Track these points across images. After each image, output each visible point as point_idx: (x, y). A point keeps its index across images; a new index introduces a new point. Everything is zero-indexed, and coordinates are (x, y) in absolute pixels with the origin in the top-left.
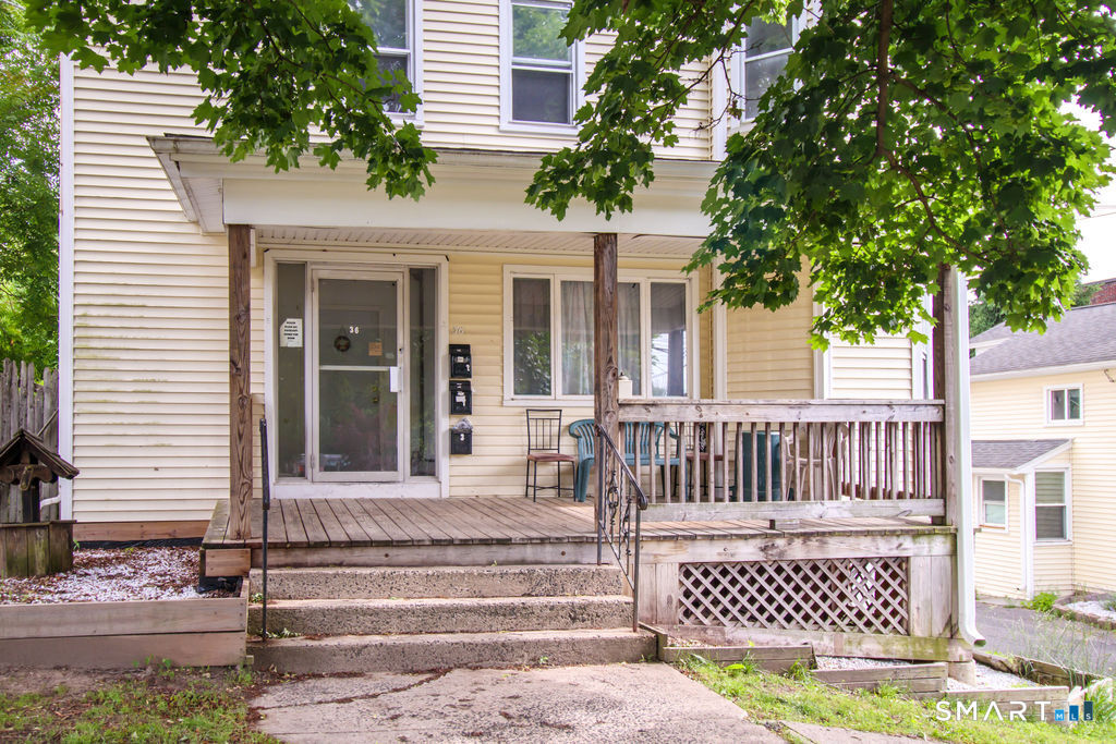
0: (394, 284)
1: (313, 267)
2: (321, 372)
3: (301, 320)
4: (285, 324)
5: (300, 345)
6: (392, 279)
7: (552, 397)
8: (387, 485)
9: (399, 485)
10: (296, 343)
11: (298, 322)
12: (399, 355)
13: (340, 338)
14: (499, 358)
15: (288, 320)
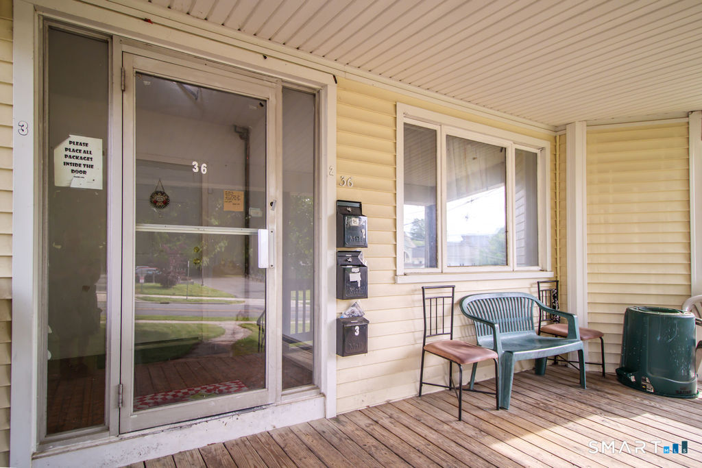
0: (263, 103)
1: (125, 48)
2: (139, 235)
3: (100, 141)
4: (66, 144)
5: (100, 187)
6: (262, 96)
7: (439, 270)
8: (250, 414)
9: (269, 410)
10: (90, 180)
11: (95, 145)
12: (271, 212)
13: (157, 193)
14: (390, 222)
15: (73, 138)
